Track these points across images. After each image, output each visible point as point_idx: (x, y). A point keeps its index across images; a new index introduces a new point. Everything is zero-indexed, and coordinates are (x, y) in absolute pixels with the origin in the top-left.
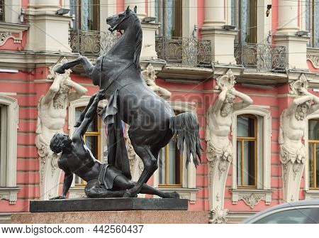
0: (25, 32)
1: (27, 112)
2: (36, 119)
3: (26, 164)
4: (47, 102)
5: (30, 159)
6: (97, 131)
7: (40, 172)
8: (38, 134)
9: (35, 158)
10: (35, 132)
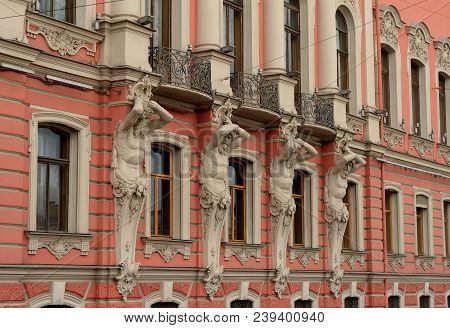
0: (100, 43)
1: (100, 142)
2: (110, 151)
3: (100, 206)
4: (126, 129)
5: (104, 200)
6: (168, 174)
7: (115, 216)
8: (113, 168)
9: (109, 199)
10: (109, 167)
